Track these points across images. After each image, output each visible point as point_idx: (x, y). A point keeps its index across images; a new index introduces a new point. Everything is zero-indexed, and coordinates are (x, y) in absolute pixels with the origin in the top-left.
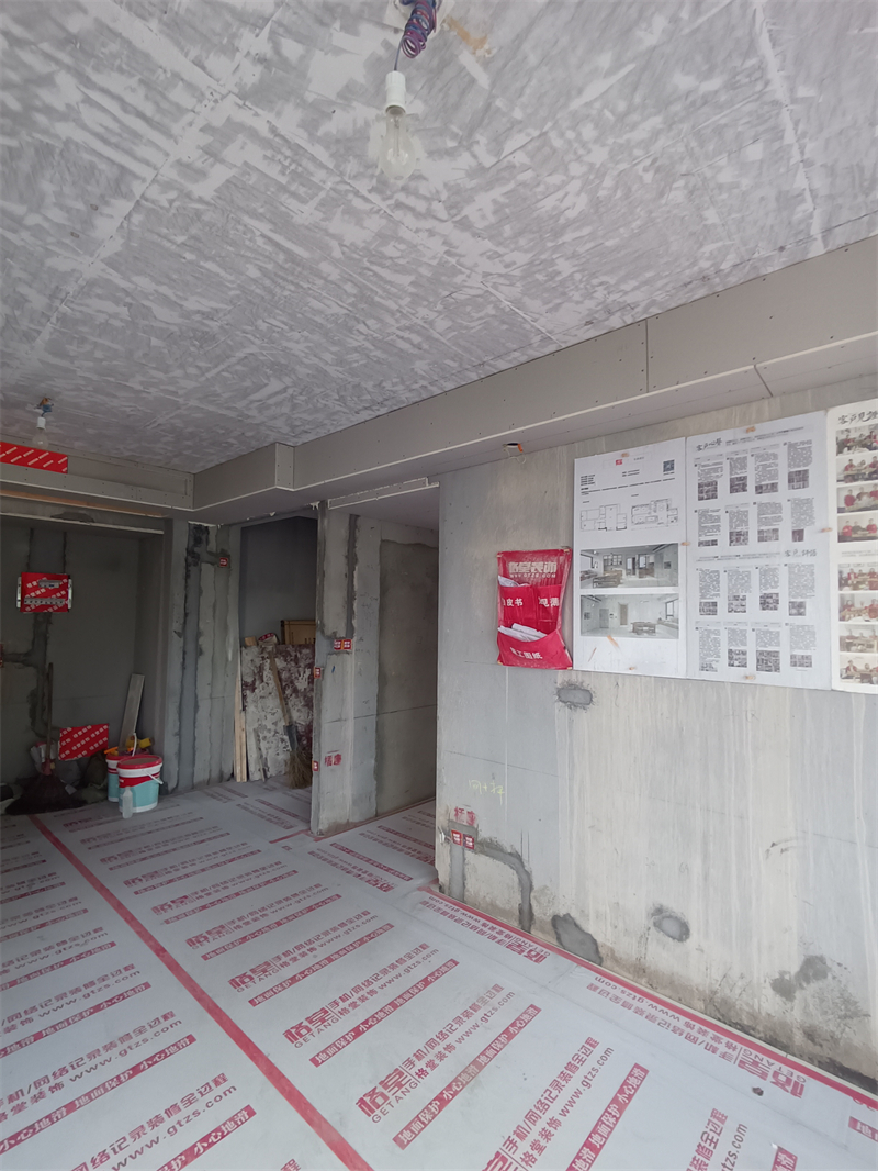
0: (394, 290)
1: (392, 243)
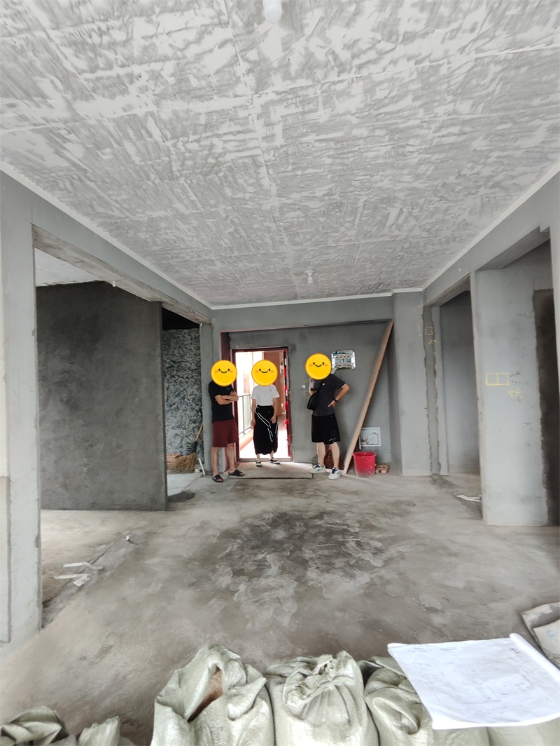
0: (406, 113)
1: (377, 89)
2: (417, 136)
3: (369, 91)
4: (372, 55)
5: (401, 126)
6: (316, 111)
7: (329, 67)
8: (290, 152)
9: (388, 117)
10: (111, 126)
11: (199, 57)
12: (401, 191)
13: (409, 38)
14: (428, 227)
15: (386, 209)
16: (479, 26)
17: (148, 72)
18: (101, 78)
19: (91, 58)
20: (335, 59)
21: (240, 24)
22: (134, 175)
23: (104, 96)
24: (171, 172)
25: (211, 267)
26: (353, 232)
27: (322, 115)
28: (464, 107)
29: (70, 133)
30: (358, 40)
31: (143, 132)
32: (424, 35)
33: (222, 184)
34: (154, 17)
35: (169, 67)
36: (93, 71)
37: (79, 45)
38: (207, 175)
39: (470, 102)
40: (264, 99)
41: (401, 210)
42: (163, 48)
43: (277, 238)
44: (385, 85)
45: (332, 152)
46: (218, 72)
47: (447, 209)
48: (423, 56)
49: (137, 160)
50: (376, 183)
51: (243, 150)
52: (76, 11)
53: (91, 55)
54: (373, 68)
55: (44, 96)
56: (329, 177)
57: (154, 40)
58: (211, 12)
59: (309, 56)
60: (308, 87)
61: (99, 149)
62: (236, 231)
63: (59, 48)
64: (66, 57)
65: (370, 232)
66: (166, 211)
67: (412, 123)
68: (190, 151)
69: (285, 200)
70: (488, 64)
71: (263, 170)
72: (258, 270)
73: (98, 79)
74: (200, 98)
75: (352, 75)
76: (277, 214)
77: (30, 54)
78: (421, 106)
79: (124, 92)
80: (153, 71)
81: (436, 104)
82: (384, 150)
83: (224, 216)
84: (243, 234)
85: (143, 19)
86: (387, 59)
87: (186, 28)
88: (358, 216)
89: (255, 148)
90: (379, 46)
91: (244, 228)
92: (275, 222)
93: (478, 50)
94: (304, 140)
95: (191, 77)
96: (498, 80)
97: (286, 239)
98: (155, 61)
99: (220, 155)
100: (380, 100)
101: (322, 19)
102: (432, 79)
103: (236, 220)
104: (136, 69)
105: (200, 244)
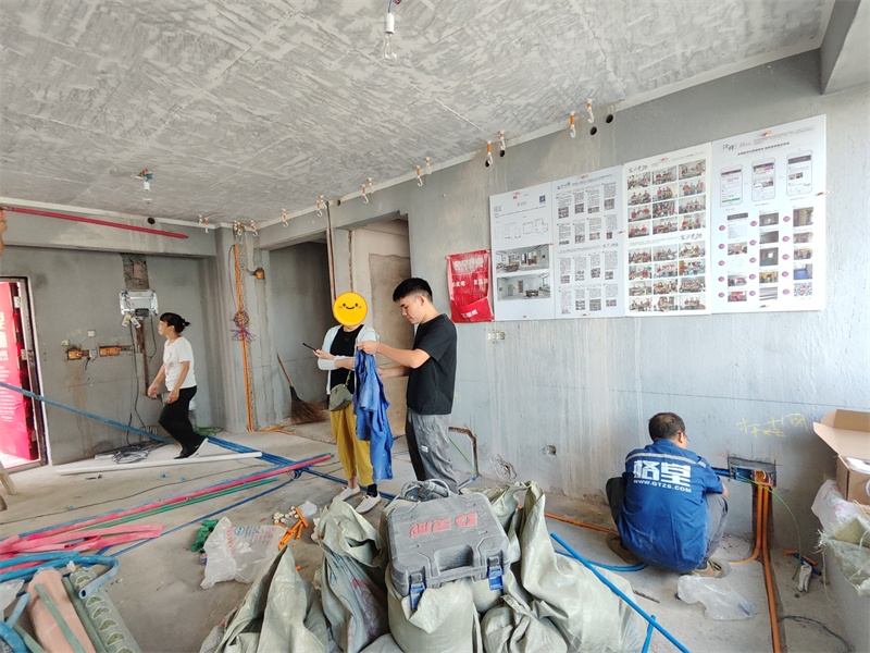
14: (312, 179)
16: (449, 88)
26: (247, 158)
27: (333, 65)
33: (152, 42)
38: (145, 22)
39: (412, 118)
41: (308, 158)
43: (147, 126)
47: (338, 171)
50: (314, 130)
51: (230, 35)
56: (284, 105)
60: (344, 43)
62: (93, 91)
65: (263, 164)
69: (213, 98)
70: (436, 107)
71: (227, 63)
75: (377, 61)
76: (184, 105)
78: (390, 104)
81: (398, 108)
83: (100, 69)
84: (99, 100)
88: (269, 147)
89: (247, 43)
91: (109, 95)
92: (170, 110)
93: (438, 98)
96: (432, 116)
97: (158, 132)
102: (409, 95)
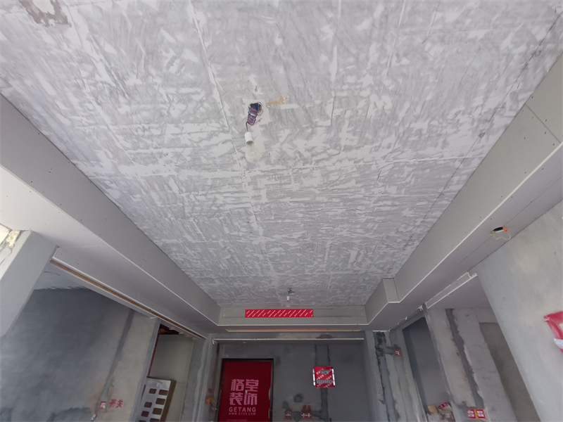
0: (353, 190)
1: (331, 175)
2: (363, 205)
3: (326, 175)
4: (324, 156)
5: (351, 198)
6: (290, 183)
7: (297, 160)
8: (272, 207)
9: (340, 191)
10: (142, 181)
11: (208, 147)
12: (356, 239)
13: (348, 148)
14: (382, 266)
15: (347, 251)
16: (392, 145)
17: (173, 152)
18: (141, 153)
19: (135, 142)
20: (300, 156)
21: (237, 132)
22: (156, 214)
23: (140, 164)
24: (184, 213)
25: (211, 284)
26: (324, 266)
27: (294, 186)
28: (392, 190)
29: (112, 183)
30: (315, 147)
31: (165, 186)
32: (357, 148)
33: (222, 225)
34: (180, 125)
35: (188, 151)
36: (134, 149)
37: (128, 135)
38: (210, 218)
39: (396, 187)
40: (253, 174)
41: (359, 252)
42: (185, 140)
43: (264, 265)
44: (336, 173)
45: (302, 210)
46: (221, 157)
47: (394, 254)
48: (359, 158)
49: (159, 204)
50: (338, 232)
51: (238, 203)
52: (130, 117)
53: (135, 140)
54: (326, 163)
55: (98, 160)
56: (302, 225)
57: (179, 136)
58: (218, 125)
59: (283, 153)
60: (282, 170)
61: (132, 194)
62: (232, 257)
63: (114, 135)
64: (118, 141)
65: (337, 266)
66: (178, 239)
67: (357, 196)
68: (199, 201)
69: (269, 239)
70: (403, 166)
71: (253, 218)
72: (250, 289)
73: (137, 154)
74: (208, 170)
75: (312, 166)
76: (264, 248)
77: (95, 137)
78: (362, 187)
79: (155, 162)
80: (176, 153)
81: (372, 187)
82: (340, 211)
83: (223, 246)
84: (238, 261)
85: (172, 125)
86: (335, 159)
87: (201, 132)
88: (327, 254)
89: (247, 203)
90: (329, 151)
91: (238, 257)
92: (262, 253)
93: (394, 158)
94: (282, 200)
95: (202, 158)
96: (411, 176)
97: (271, 267)
98: (179, 147)
99: (221, 205)
100: (333, 182)
101: (290, 135)
102: (367, 172)
103: (232, 250)
104: (165, 150)
105: (203, 266)
